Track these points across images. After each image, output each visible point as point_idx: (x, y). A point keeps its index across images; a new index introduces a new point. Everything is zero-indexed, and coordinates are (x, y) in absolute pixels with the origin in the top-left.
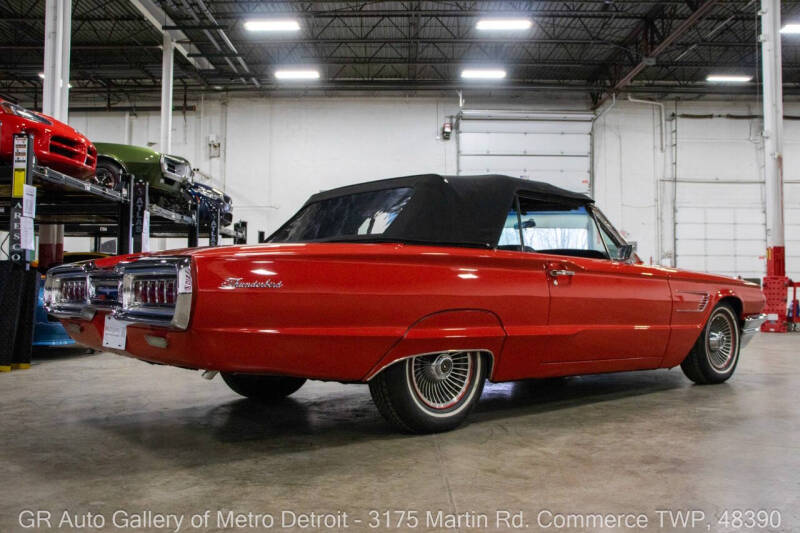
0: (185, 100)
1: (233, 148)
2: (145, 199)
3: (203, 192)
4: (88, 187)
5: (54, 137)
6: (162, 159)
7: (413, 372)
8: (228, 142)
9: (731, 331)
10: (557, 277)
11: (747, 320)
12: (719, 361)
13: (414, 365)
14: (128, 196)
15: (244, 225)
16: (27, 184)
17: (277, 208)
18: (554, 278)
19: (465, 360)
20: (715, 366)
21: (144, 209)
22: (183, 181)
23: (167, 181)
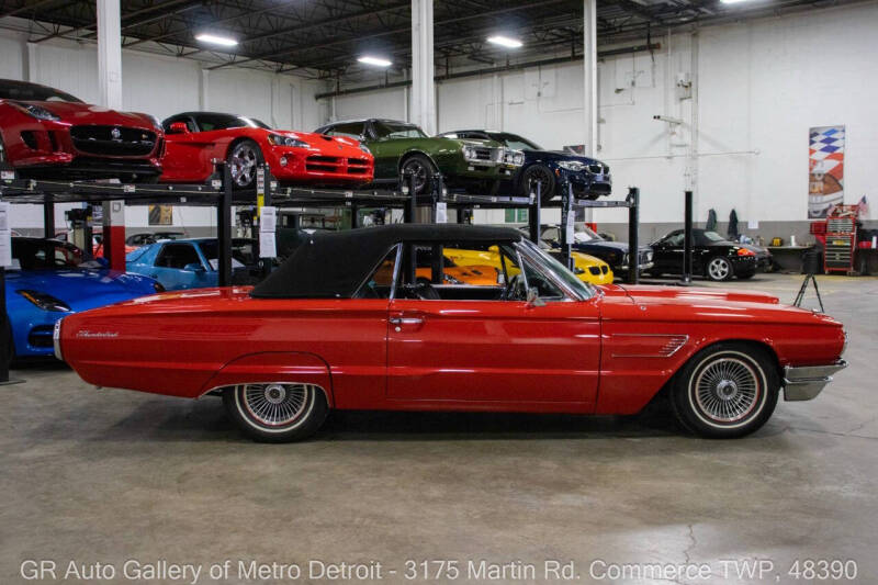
1: (705, 88)
2: (439, 192)
3: (564, 165)
4: (349, 194)
5: (311, 158)
6: (464, 150)
7: (245, 396)
8: (700, 79)
9: (755, 379)
10: (400, 324)
11: (787, 368)
12: (726, 412)
13: (245, 390)
14: (409, 194)
15: (634, 192)
16: (266, 205)
17: (758, 154)
18: (396, 325)
19: (303, 390)
20: (711, 418)
21: (438, 201)
22: (498, 165)
23: (478, 168)
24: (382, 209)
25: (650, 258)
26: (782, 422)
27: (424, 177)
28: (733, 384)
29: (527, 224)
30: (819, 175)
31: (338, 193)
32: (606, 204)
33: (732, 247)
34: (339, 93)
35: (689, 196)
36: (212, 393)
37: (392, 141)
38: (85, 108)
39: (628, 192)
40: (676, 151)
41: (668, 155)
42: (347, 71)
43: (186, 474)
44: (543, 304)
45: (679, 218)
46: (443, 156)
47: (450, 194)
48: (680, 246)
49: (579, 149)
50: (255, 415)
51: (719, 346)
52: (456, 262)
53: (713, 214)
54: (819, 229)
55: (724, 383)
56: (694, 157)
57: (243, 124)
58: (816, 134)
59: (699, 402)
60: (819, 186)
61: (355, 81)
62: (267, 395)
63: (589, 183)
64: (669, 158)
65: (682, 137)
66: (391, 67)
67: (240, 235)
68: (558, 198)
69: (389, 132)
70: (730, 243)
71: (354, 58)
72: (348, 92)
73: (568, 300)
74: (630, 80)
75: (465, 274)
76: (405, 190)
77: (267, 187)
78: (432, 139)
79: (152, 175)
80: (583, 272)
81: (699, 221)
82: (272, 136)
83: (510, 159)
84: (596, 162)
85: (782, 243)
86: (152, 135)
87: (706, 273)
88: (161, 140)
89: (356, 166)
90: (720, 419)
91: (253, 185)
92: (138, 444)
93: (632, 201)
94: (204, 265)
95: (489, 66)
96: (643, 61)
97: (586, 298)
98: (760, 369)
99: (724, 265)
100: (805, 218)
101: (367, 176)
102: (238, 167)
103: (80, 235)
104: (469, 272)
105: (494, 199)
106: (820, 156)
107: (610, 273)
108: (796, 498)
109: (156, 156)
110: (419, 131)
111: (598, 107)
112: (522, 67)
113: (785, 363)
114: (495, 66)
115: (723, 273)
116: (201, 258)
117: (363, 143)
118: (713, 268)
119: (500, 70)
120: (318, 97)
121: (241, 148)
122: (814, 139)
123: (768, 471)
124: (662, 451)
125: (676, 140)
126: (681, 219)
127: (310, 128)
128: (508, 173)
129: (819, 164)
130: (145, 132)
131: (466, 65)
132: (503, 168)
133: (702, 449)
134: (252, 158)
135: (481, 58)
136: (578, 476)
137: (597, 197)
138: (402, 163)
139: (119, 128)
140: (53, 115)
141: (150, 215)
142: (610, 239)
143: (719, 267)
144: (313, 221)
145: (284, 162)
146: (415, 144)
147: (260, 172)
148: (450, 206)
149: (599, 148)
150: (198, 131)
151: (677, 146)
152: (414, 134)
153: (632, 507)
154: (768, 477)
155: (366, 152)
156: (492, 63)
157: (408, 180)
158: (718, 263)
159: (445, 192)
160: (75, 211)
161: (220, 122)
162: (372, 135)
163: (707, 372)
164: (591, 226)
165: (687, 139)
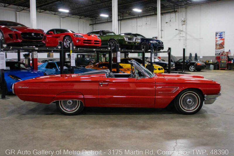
0: (123, 17)
1: (189, 22)
2: (118, 49)
3: (151, 42)
4: (95, 50)
5: (85, 40)
6: (125, 38)
7: (62, 103)
8: (187, 19)
9: (197, 99)
10: (102, 84)
11: (205, 95)
12: (189, 108)
13: (62, 102)
14: (110, 49)
15: (170, 49)
16: (72, 52)
17: (202, 39)
18: (101, 84)
19: (77, 102)
20: (185, 109)
21: (118, 51)
22: (134, 42)
23: (128, 43)
24: (105, 53)
25: (174, 66)
26: (205, 110)
27: (115, 45)
28: (191, 100)
29: (142, 57)
30: (218, 44)
31: (91, 49)
32: (162, 52)
33: (195, 63)
34: (95, 24)
35: (184, 50)
36: (54, 102)
37: (107, 36)
38: (26, 28)
39: (168, 49)
40: (181, 38)
41: (179, 39)
42: (98, 18)
43: (45, 124)
44: (140, 79)
45: (181, 55)
46: (120, 40)
47: (121, 49)
48: (182, 62)
49: (156, 38)
50: (64, 108)
51: (188, 90)
52: (123, 67)
53: (191, 54)
54: (218, 58)
55: (189, 100)
56: (186, 40)
57: (68, 32)
58: (217, 34)
59: (182, 105)
60: (218, 47)
61: (100, 21)
62: (68, 103)
63: (158, 47)
64: (179, 40)
65: (183, 34)
66: (108, 17)
67: (68, 60)
68: (150, 50)
69: (106, 34)
70: (195, 62)
71: (99, 15)
72: (98, 23)
73: (147, 78)
74: (169, 20)
75: (125, 70)
76: (109, 48)
77: (73, 48)
78: (117, 35)
79: (43, 45)
80: (156, 69)
81: (187, 56)
82: (74, 35)
83: (137, 40)
84: (160, 41)
85: (208, 62)
86: (42, 35)
87: (189, 70)
88: (45, 36)
89: (96, 42)
90: (187, 109)
91: (69, 48)
92: (35, 115)
93: (169, 51)
94: (58, 68)
95: (133, 17)
96: (173, 15)
97: (152, 77)
98: (198, 96)
99: (193, 68)
100: (214, 55)
101: (99, 45)
102: (66, 43)
103: (27, 60)
104: (127, 69)
105: (133, 51)
106: (218, 39)
107: (163, 70)
108: (206, 132)
109: (44, 40)
110: (114, 33)
111: (161, 27)
112: (142, 17)
113: (205, 94)
114: (135, 16)
115: (193, 69)
116: (57, 66)
117: (99, 36)
118: (191, 68)
119: (136, 18)
120: (90, 25)
121: (67, 38)
122: (217, 35)
123: (199, 124)
124: (171, 118)
125: (181, 35)
126: (182, 55)
127: (85, 33)
128: (136, 44)
129: (218, 41)
130: (41, 34)
131: (128, 16)
132: (135, 43)
133: (182, 117)
134: (69, 41)
135: (131, 14)
136: (148, 125)
137: (160, 50)
138: (109, 41)
139: (34, 33)
140: (17, 30)
141: (48, 55)
142: (164, 61)
143: (192, 68)
144: (89, 56)
145: (77, 41)
146: (113, 37)
147: (71, 44)
148: (121, 52)
149: (161, 37)
150: (56, 34)
151: (182, 37)
152: (113, 34)
153: (161, 134)
154: (199, 126)
155: (99, 39)
156: (134, 16)
157: (110, 46)
158: (192, 67)
159: (120, 49)
160: (25, 54)
161: (62, 31)
162: (102, 34)
163: (184, 97)
164: (159, 58)
165: (184, 35)
